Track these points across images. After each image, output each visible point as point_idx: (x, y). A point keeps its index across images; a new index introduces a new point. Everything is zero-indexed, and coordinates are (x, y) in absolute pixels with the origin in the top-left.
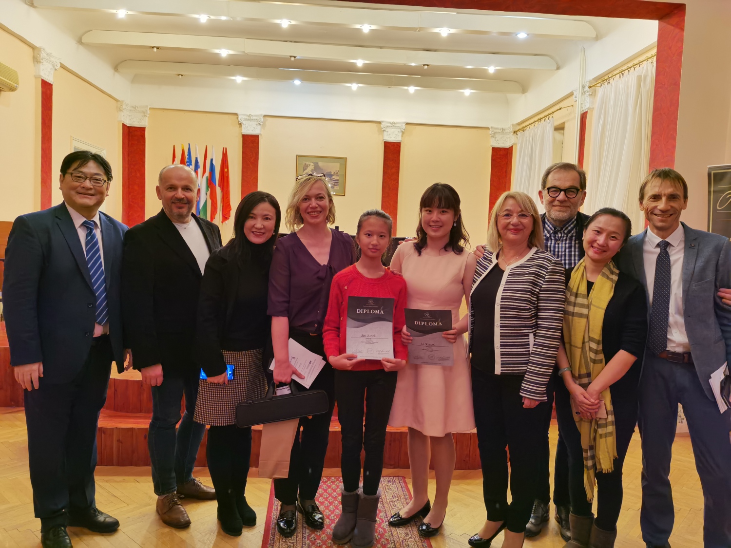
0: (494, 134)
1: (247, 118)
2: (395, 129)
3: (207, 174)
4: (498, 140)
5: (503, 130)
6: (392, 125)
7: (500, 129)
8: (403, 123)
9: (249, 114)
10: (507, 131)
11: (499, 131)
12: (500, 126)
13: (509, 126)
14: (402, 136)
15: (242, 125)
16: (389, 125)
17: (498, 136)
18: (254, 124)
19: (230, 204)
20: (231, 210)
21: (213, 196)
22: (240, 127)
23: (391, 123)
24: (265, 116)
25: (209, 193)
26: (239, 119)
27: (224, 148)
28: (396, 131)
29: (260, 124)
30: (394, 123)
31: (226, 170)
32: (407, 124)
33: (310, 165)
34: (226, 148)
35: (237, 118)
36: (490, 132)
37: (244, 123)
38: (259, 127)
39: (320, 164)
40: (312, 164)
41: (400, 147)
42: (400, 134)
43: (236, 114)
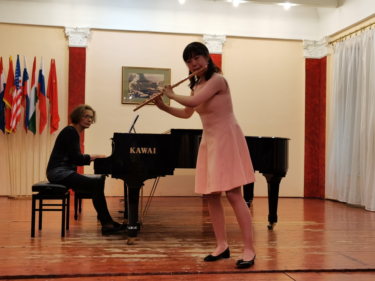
0: (307, 46)
1: (74, 31)
2: (216, 42)
3: (36, 85)
4: (310, 52)
5: (315, 42)
6: (213, 38)
7: (313, 42)
8: (223, 36)
9: (75, 27)
10: (318, 43)
11: (311, 43)
12: (312, 39)
13: (322, 38)
14: (223, 48)
15: (69, 38)
16: (211, 37)
17: (311, 48)
18: (80, 37)
19: (58, 115)
20: (59, 120)
21: (42, 107)
22: (66, 40)
23: (212, 36)
24: (92, 29)
25: (37, 104)
26: (66, 32)
27: (52, 60)
28: (217, 43)
29: (86, 37)
30: (215, 36)
31: (54, 81)
32: (228, 37)
33: (135, 76)
34: (54, 60)
35: (64, 31)
36: (303, 44)
37: (71, 35)
38: (85, 40)
39: (146, 75)
40: (137, 75)
41: (221, 58)
42: (221, 46)
43: (63, 28)
